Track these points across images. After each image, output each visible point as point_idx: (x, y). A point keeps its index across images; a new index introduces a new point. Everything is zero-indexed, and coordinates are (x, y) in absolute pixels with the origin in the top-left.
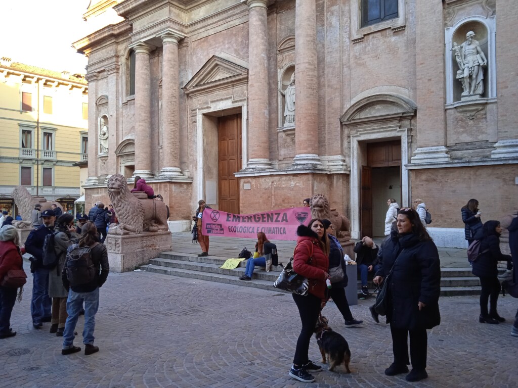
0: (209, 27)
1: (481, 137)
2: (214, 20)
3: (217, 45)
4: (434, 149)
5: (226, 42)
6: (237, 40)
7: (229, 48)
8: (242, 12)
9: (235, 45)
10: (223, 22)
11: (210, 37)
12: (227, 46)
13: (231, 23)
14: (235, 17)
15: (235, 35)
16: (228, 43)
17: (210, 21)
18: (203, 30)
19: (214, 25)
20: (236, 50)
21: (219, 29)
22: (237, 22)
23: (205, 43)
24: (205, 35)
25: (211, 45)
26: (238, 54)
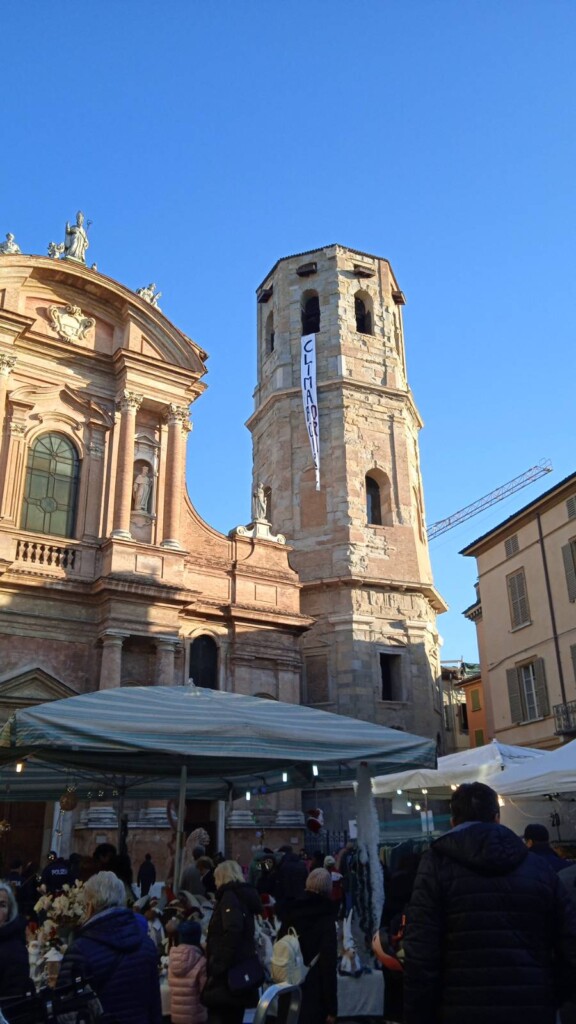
0: (15, 625)
1: (269, 807)
2: (29, 621)
3: (26, 651)
4: (245, 812)
5: (41, 653)
6: (57, 657)
7: (43, 662)
8: (71, 629)
9: (53, 661)
10: (42, 628)
11: (14, 637)
12: (41, 658)
13: (53, 634)
14: (59, 631)
15: (56, 650)
16: (44, 656)
17: (21, 619)
18: (6, 624)
19: (26, 627)
20: (54, 668)
21: (33, 634)
22: (62, 637)
23: (6, 642)
24: (8, 631)
25: (14, 647)
26: (57, 674)
